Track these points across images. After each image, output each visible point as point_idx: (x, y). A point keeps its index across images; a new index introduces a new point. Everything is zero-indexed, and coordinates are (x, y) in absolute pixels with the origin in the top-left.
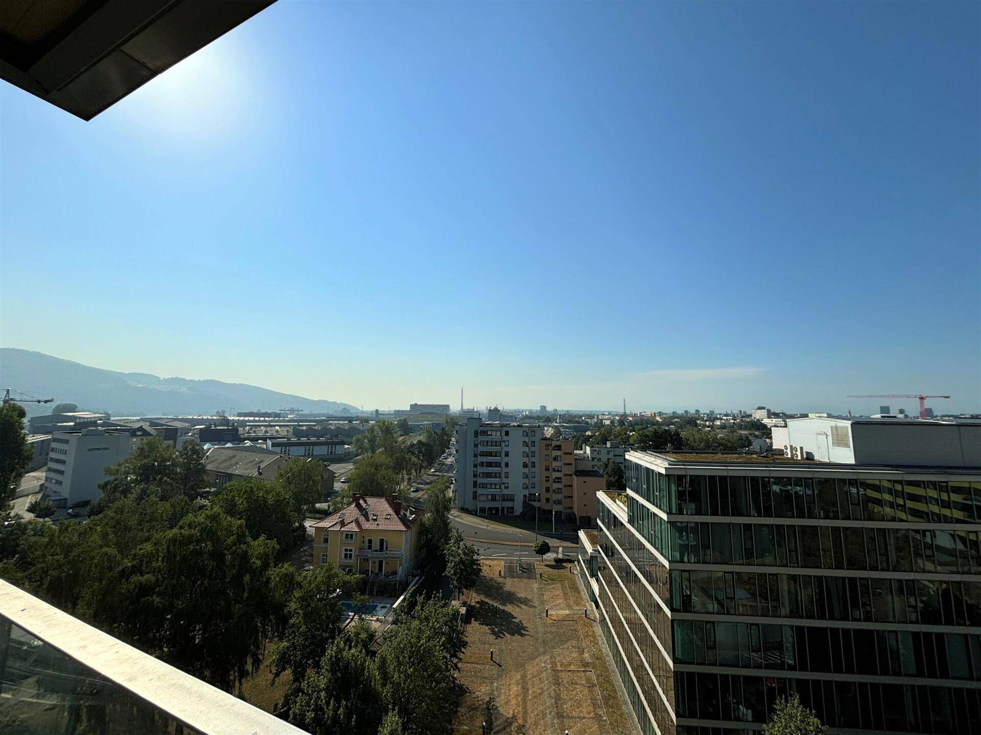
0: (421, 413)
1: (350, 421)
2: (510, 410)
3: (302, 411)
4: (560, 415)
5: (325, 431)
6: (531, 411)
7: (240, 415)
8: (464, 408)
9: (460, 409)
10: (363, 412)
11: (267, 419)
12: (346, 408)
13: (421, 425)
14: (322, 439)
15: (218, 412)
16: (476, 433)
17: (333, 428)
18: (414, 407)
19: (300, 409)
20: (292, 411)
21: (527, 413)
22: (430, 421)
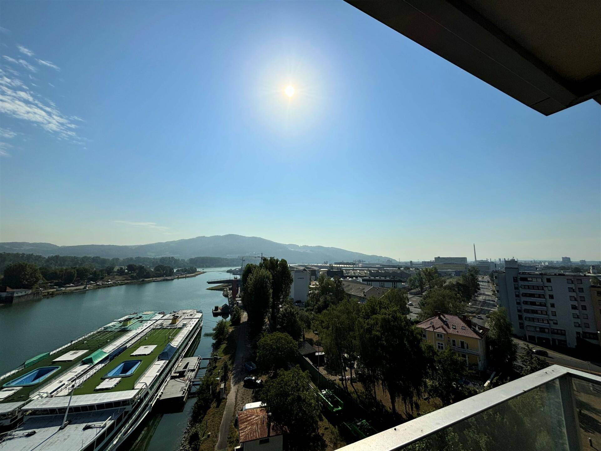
0: (444, 263)
1: (399, 268)
2: (525, 261)
3: (365, 261)
4: (593, 266)
5: (386, 274)
6: (551, 263)
7: (336, 264)
8: (478, 259)
9: (474, 260)
10: (400, 263)
11: (350, 266)
12: (389, 260)
13: (447, 272)
14: (388, 278)
15: (325, 262)
16: (515, 280)
17: (391, 272)
18: (438, 259)
19: (364, 260)
20: (360, 261)
21: (547, 264)
22: (453, 269)
